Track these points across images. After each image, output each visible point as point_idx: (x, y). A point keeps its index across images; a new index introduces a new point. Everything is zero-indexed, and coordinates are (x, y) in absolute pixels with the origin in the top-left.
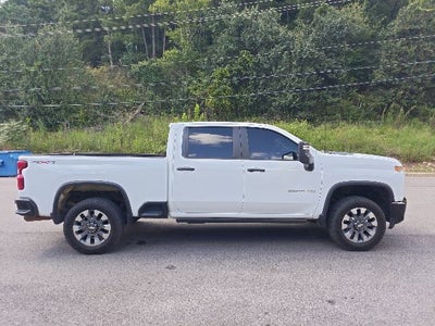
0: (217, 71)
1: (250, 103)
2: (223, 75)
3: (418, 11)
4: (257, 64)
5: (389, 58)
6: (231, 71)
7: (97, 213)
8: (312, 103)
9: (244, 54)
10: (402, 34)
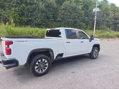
0: (13, 9)
1: (26, 21)
2: (15, 11)
3: (67, 4)
4: (28, 9)
5: (61, 14)
6: (18, 10)
7: (43, 60)
8: (44, 23)
9: (23, 5)
10: (63, 9)
